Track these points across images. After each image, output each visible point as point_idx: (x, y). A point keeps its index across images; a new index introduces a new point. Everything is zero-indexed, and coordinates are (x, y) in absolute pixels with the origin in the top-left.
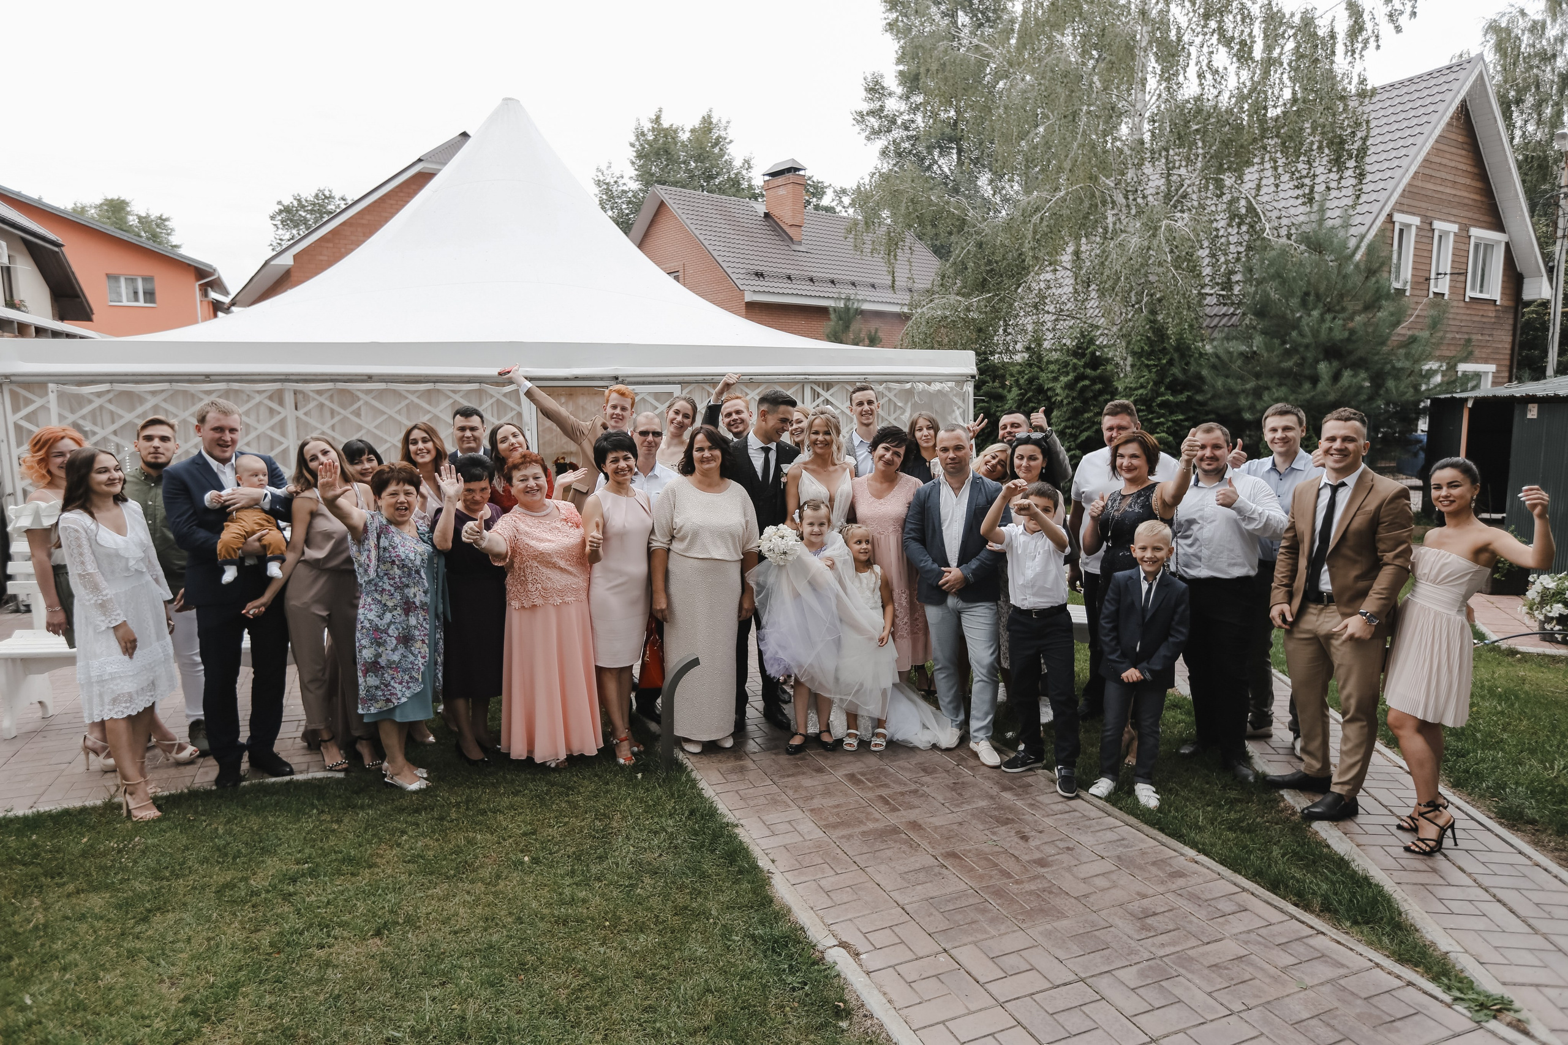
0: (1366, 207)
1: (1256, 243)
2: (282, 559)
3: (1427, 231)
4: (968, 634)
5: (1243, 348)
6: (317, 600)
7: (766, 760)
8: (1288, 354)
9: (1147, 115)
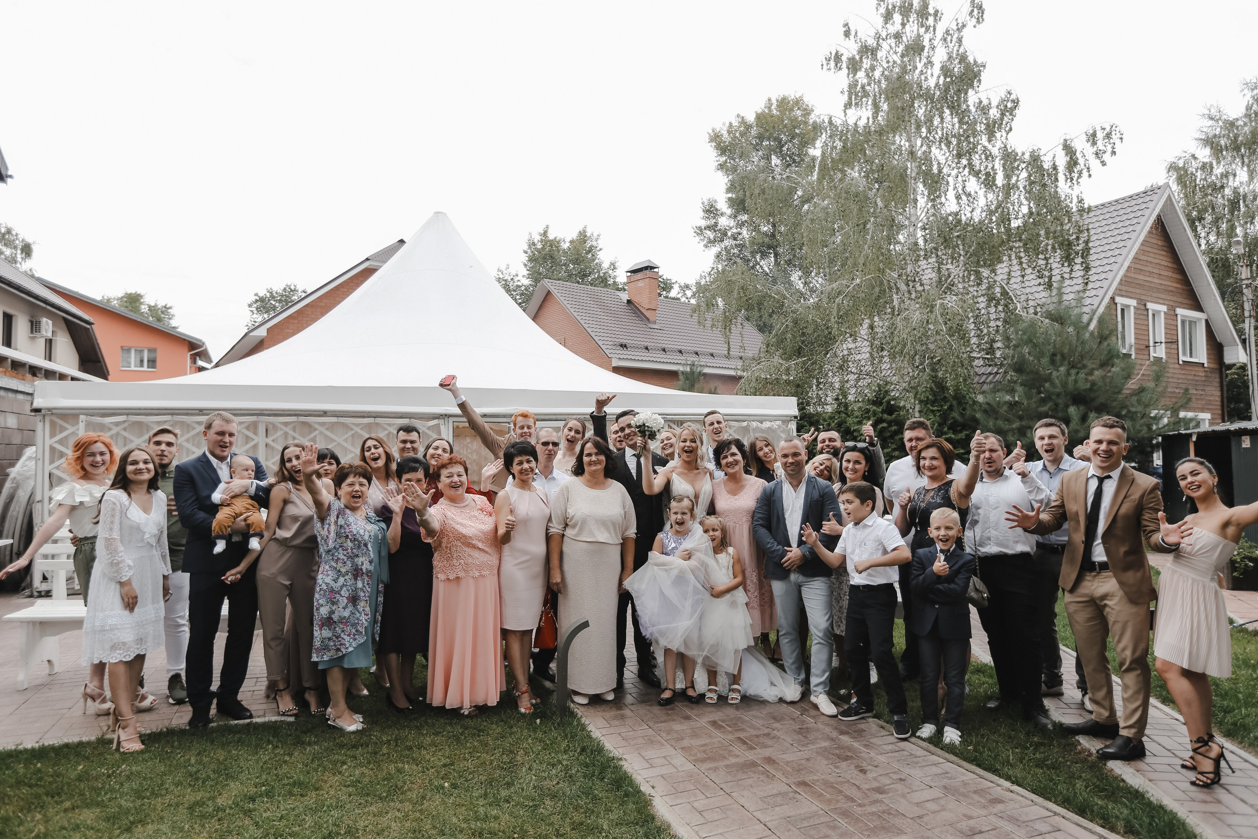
0: (1094, 292)
1: (1011, 319)
2: (260, 535)
3: (1142, 310)
4: (807, 604)
5: (1008, 398)
6: (283, 571)
7: (643, 710)
8: (1043, 401)
9: (920, 225)
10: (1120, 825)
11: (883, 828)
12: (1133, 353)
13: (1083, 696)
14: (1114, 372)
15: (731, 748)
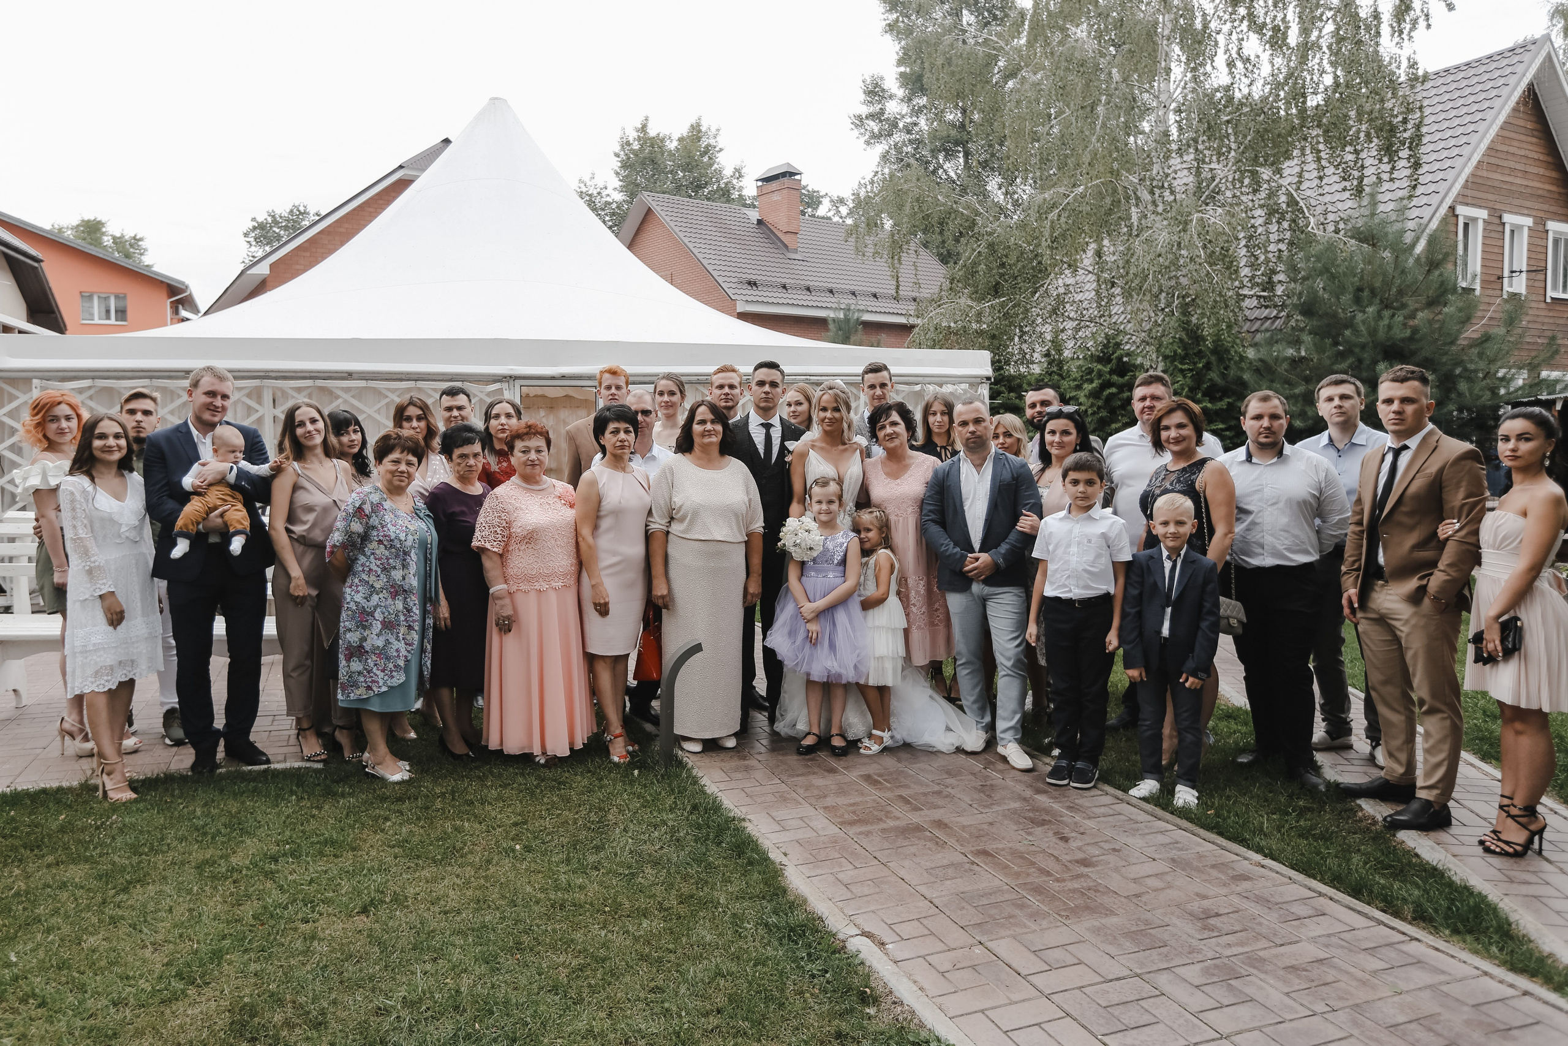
0: (1424, 200)
1: (1300, 239)
3: (1496, 224)
4: (992, 623)
5: (1290, 352)
7: (774, 758)
8: (1342, 356)
9: (1173, 105)
10: (1408, 910)
11: (1088, 908)
12: (1477, 287)
13: (1374, 748)
14: (1446, 314)
15: (889, 808)
